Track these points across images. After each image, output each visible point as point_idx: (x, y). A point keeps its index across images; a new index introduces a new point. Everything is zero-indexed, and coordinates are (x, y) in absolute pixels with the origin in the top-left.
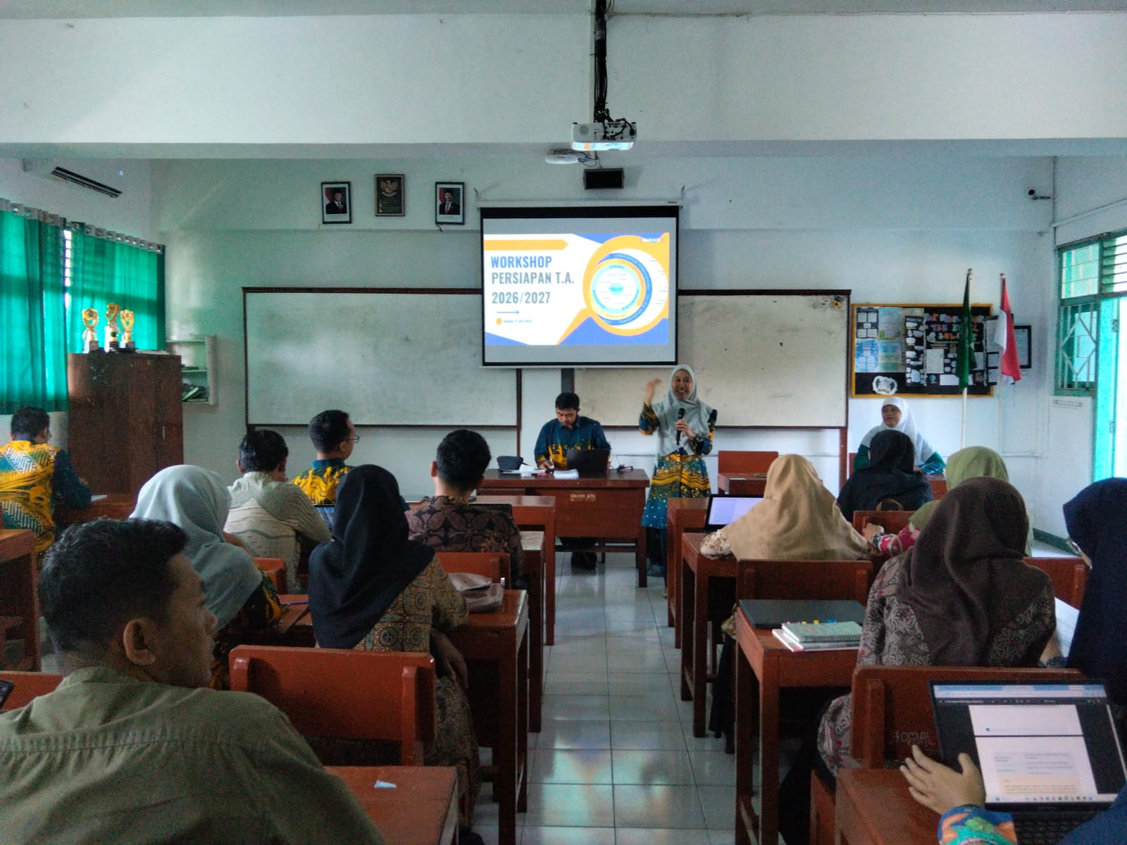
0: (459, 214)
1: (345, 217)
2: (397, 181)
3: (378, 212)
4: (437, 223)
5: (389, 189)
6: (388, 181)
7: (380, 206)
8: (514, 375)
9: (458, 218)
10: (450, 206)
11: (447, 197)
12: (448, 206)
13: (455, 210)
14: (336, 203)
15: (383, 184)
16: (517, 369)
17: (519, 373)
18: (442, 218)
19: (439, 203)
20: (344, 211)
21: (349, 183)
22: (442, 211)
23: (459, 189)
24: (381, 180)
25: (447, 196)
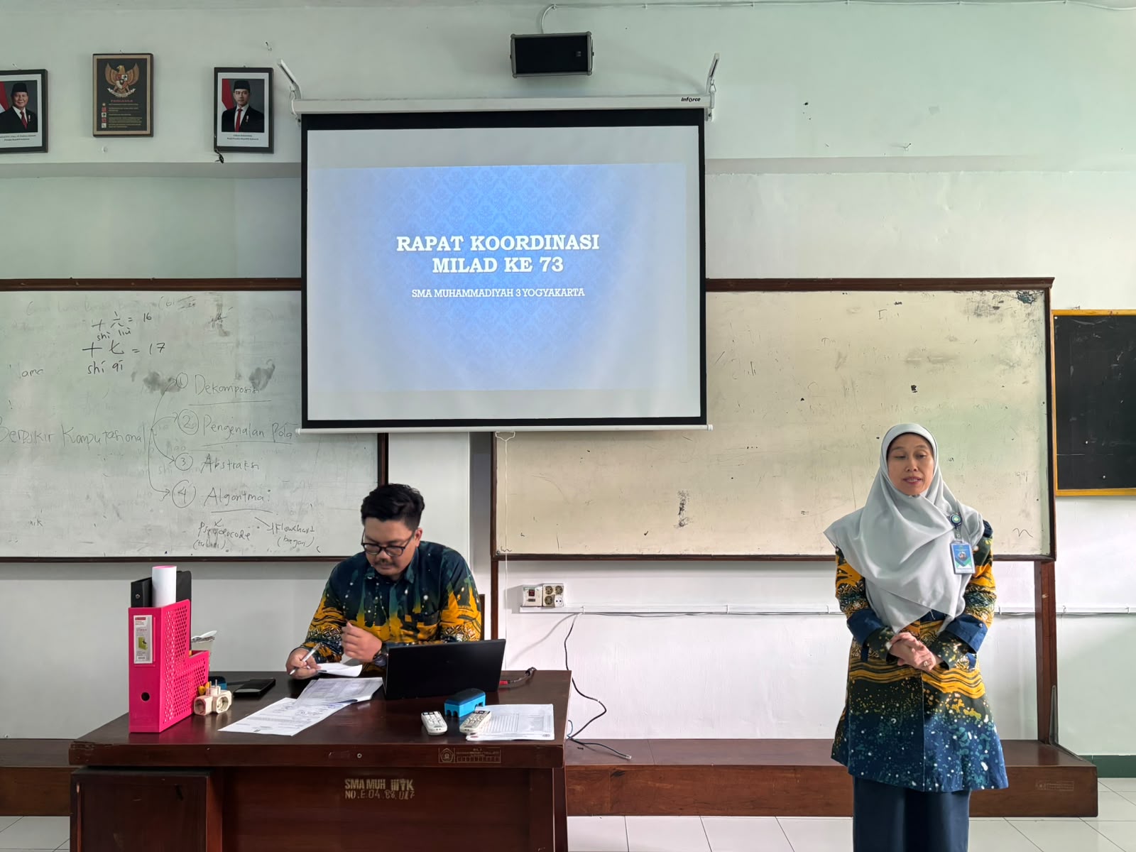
0: (262, 131)
1: (35, 139)
2: (141, 66)
3: (99, 128)
4: (219, 149)
5: (121, 84)
6: (121, 67)
7: (104, 115)
8: (371, 448)
9: (260, 139)
10: (243, 114)
11: (237, 97)
12: (241, 115)
13: (254, 122)
14: (18, 111)
15: (110, 74)
16: (380, 435)
17: (383, 441)
18: (226, 139)
19: (222, 108)
20: (32, 128)
21: (43, 73)
22: (228, 124)
23: (262, 81)
24: (105, 65)
25: (238, 95)
